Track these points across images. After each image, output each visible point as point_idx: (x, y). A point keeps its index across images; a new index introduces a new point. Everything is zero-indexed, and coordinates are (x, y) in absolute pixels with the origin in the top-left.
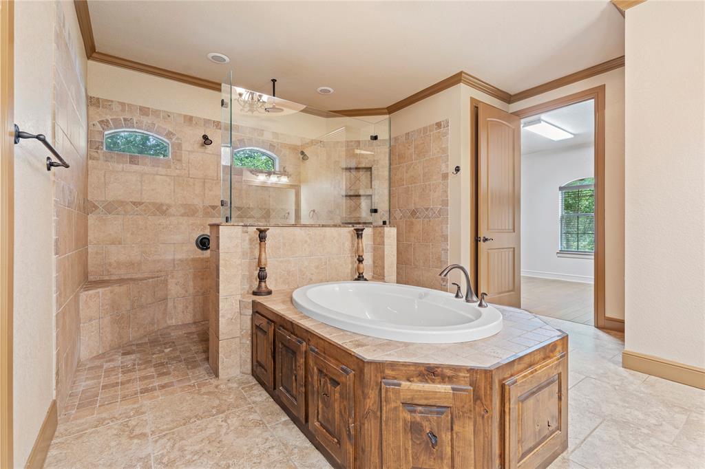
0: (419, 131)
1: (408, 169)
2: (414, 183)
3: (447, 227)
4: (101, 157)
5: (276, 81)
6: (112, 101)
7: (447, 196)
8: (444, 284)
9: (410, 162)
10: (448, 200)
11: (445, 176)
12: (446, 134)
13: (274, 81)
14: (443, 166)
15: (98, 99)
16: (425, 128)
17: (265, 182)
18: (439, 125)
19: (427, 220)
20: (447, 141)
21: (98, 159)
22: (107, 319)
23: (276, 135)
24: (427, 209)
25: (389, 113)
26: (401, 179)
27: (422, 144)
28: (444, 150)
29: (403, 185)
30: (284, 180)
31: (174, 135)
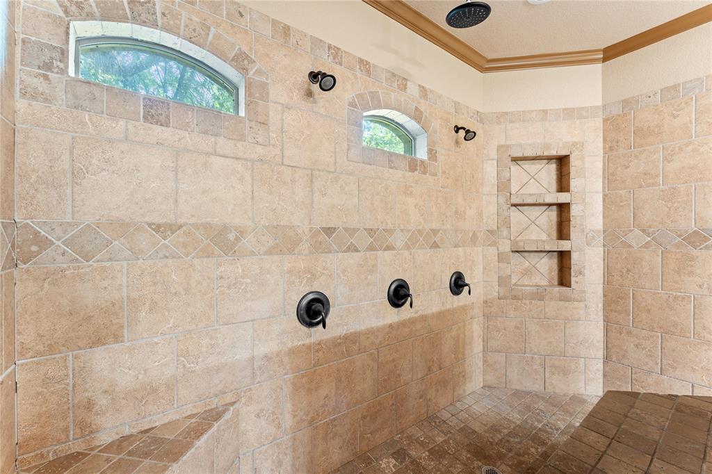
2: (700, 180)
4: (60, 95)
23: (424, 92)
25: (605, 60)
31: (252, 62)
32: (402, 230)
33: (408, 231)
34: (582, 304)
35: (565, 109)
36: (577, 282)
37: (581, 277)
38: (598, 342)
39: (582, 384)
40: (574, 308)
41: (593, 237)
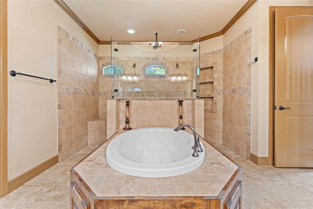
0: (236, 40)
1: (231, 64)
2: (234, 72)
3: (250, 99)
4: (102, 77)
5: (157, 34)
6: (105, 57)
7: (250, 79)
8: (248, 137)
9: (232, 60)
10: (251, 81)
11: (249, 66)
12: (250, 37)
13: (156, 34)
14: (248, 58)
15: (101, 57)
16: (239, 37)
17: (181, 80)
18: (246, 33)
19: (240, 94)
20: (251, 41)
21: (101, 77)
22: (97, 132)
23: (164, 58)
24: (240, 88)
25: (223, 33)
26: (228, 71)
27: (238, 47)
28: (249, 48)
29: (229, 75)
30: (185, 78)
31: (124, 65)
32: (157, 92)
33: (159, 92)
34: (216, 114)
35: (212, 52)
36: (215, 107)
37: (216, 105)
38: (221, 126)
39: (216, 140)
40: (214, 115)
41: (220, 92)
